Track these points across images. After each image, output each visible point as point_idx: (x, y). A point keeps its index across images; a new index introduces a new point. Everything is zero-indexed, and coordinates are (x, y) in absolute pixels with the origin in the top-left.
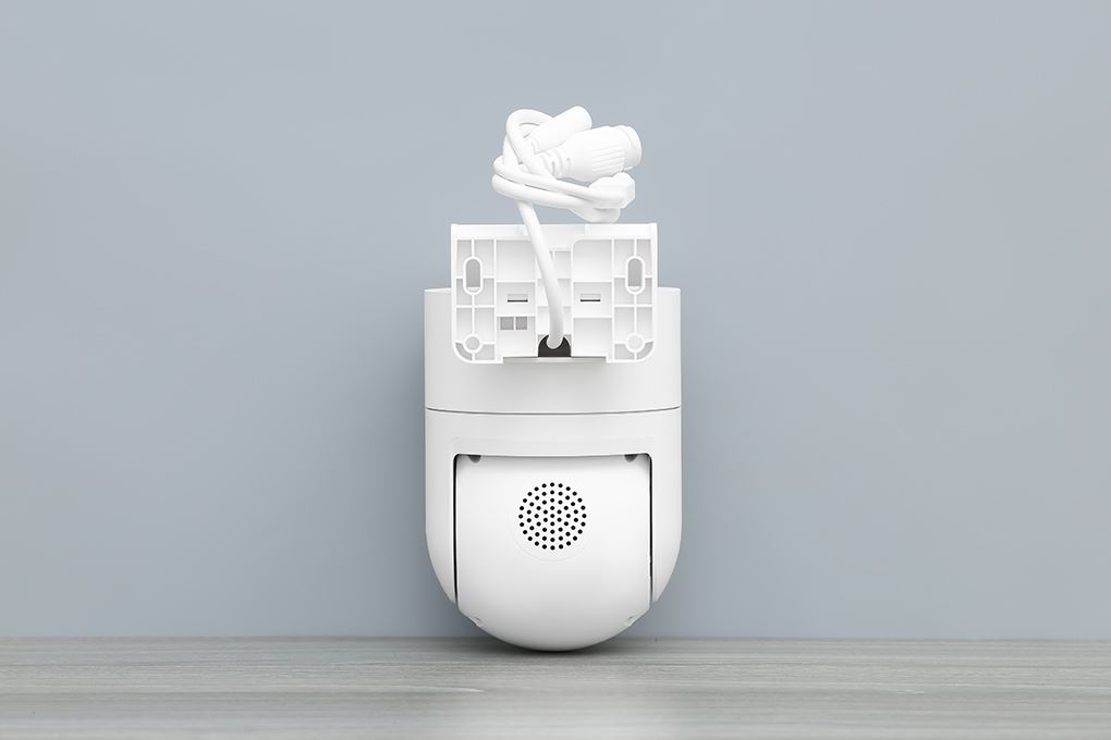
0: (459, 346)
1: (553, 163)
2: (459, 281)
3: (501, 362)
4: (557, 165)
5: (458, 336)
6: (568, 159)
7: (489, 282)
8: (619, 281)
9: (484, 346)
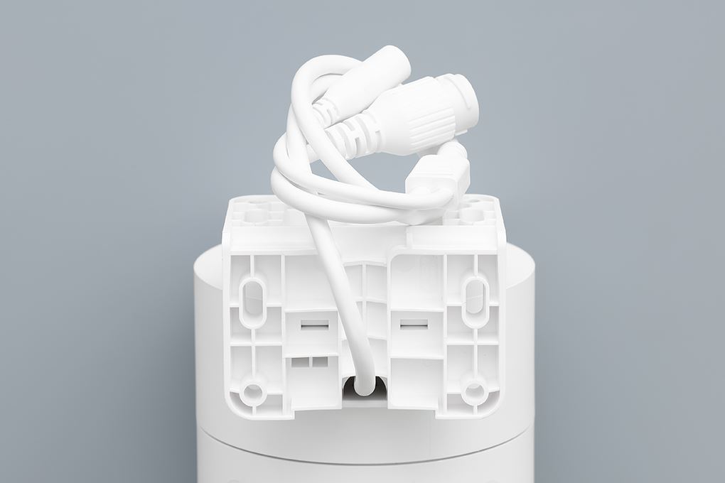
0: (235, 396)
1: (357, 140)
2: (234, 311)
3: (291, 417)
4: (363, 141)
5: (234, 384)
6: (378, 132)
7: (275, 312)
8: (454, 311)
9: (269, 397)
